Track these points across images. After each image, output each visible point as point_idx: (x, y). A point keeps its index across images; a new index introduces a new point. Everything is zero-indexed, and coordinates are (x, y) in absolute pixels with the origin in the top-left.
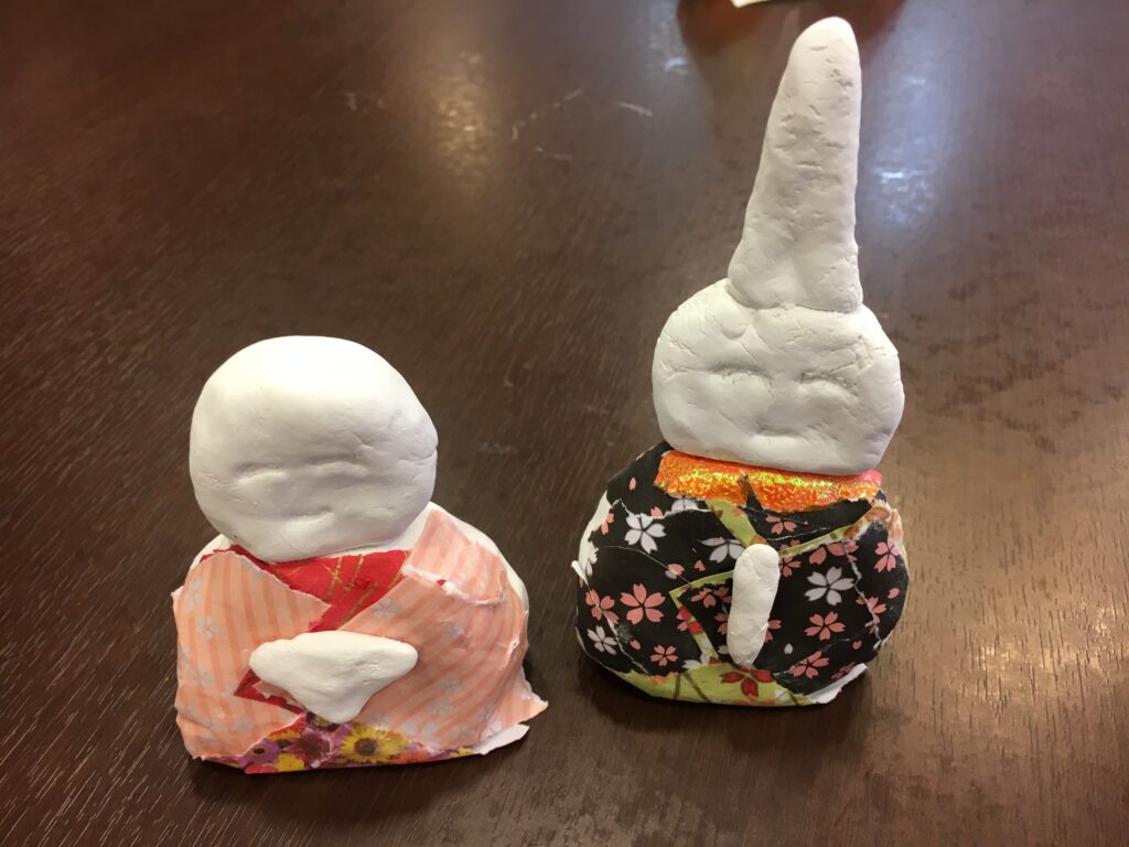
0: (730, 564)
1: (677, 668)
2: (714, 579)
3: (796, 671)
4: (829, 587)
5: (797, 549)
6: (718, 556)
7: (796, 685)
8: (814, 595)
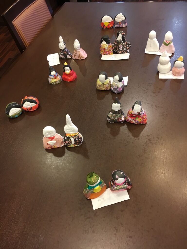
2: (70, 140)
4: (77, 139)
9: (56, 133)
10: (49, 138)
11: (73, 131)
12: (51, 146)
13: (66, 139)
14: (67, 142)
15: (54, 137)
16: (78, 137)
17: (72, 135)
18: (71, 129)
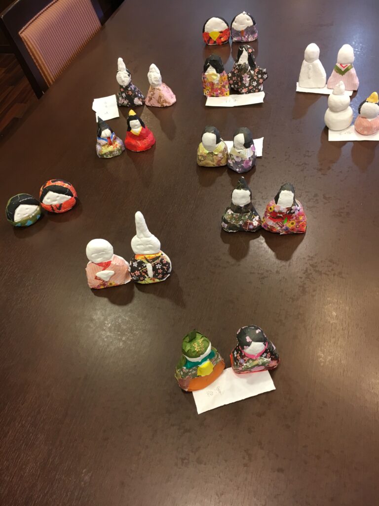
0: (146, 266)
1: (144, 280)
2: (145, 268)
3: (159, 277)
4: (159, 266)
5: (153, 263)
6: (144, 266)
7: (159, 279)
8: (157, 268)
9: (114, 255)
10: (100, 264)
11: (150, 248)
12: (104, 283)
13: (136, 266)
14: (137, 273)
15: (111, 261)
16: (161, 261)
17: (149, 257)
18: (147, 245)
